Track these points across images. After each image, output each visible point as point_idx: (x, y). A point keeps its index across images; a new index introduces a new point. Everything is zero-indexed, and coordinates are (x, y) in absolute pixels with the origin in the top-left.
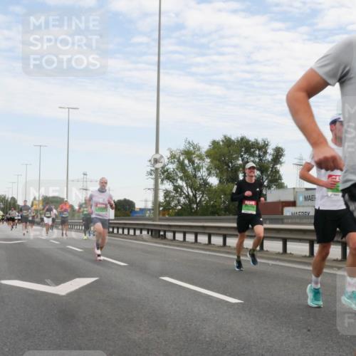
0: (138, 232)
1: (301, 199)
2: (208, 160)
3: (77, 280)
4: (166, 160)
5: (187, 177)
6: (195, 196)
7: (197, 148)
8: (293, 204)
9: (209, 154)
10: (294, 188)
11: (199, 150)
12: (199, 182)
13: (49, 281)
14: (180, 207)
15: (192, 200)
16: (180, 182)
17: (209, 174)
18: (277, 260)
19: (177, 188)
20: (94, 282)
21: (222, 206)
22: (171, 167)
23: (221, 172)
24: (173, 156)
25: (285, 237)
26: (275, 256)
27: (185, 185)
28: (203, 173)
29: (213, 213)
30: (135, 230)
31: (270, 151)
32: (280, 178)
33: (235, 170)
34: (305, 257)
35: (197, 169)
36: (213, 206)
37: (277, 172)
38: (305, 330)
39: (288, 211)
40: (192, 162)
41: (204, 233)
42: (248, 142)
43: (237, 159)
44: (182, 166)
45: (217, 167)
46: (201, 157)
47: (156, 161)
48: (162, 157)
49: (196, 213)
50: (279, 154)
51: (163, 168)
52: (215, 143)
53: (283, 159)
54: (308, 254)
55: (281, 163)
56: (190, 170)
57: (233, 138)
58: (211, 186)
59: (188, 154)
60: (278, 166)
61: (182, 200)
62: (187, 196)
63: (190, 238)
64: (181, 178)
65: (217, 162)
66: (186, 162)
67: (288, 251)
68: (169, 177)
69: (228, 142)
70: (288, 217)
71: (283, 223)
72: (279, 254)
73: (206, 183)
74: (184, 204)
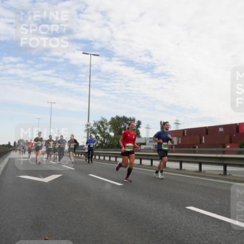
0: (80, 155)
1: (148, 142)
2: (110, 126)
3: (53, 176)
4: (92, 125)
5: (101, 132)
6: (104, 140)
7: (105, 120)
8: (144, 144)
9: (110, 123)
10: (145, 138)
11: (106, 121)
12: (106, 134)
13: (41, 176)
14: (98, 145)
15: (103, 142)
16: (98, 135)
17: (110, 131)
18: (137, 167)
19: (97, 137)
20: (60, 177)
21: (116, 144)
22: (95, 128)
23: (115, 130)
24: (95, 124)
25: (141, 158)
26: (137, 166)
27: (100, 136)
28: (108, 131)
29: (112, 148)
30: (78, 154)
31: (136, 122)
32: (139, 133)
33: (121, 130)
34: (149, 166)
35: (105, 129)
36: (112, 144)
37: (138, 131)
38: (148, 197)
39: (143, 147)
40: (103, 126)
41: (107, 156)
42: (126, 118)
43: (122, 125)
44: (99, 128)
45: (113, 129)
46: (107, 124)
47: (88, 125)
48: (90, 124)
49: (104, 148)
50: (139, 123)
51: (91, 128)
52: (113, 119)
53: (141, 126)
54: (150, 164)
55: (140, 127)
56: (102, 129)
57: (120, 116)
58: (111, 136)
59: (102, 123)
60: (139, 129)
61: (99, 142)
62: (101, 141)
63: (102, 158)
64: (99, 133)
65: (113, 126)
66: (101, 126)
67: (142, 164)
68: (94, 133)
69: (118, 118)
70: (142, 149)
71: (140, 152)
72: (138, 165)
73: (109, 135)
74: (100, 144)
